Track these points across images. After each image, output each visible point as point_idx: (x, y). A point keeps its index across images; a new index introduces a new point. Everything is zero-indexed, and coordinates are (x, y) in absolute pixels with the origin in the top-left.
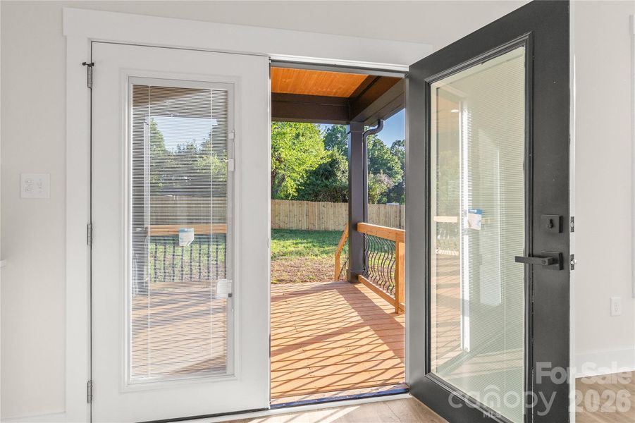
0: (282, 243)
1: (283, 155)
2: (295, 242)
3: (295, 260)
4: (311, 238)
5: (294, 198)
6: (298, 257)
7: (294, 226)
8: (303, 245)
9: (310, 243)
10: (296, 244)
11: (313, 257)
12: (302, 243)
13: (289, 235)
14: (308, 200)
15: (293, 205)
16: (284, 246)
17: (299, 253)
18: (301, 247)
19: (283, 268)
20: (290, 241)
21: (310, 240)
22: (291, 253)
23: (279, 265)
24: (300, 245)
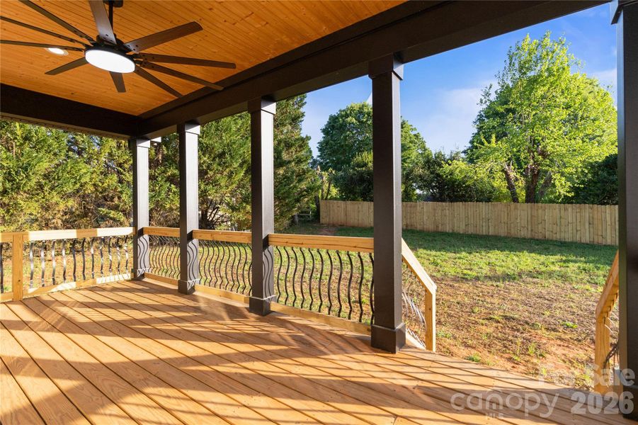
0: (543, 258)
1: (549, 148)
2: (564, 258)
3: (550, 287)
4: (594, 256)
5: (567, 200)
6: (559, 283)
7: (568, 237)
8: (577, 265)
9: (590, 262)
10: (565, 262)
11: (588, 286)
12: (575, 262)
13: (557, 248)
14: (593, 203)
15: (566, 210)
16: (543, 264)
17: (564, 277)
18: (573, 267)
19: (524, 298)
20: (556, 257)
21: (592, 258)
22: (550, 274)
23: (520, 292)
24: (571, 265)
